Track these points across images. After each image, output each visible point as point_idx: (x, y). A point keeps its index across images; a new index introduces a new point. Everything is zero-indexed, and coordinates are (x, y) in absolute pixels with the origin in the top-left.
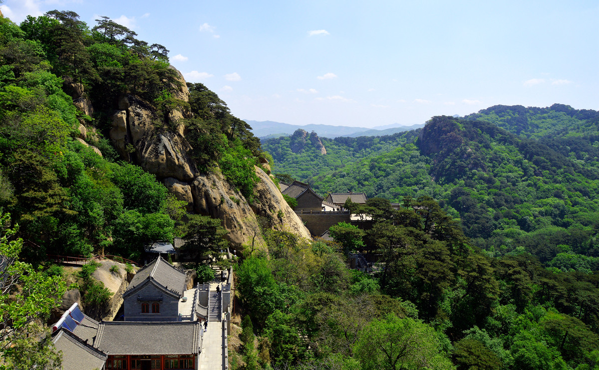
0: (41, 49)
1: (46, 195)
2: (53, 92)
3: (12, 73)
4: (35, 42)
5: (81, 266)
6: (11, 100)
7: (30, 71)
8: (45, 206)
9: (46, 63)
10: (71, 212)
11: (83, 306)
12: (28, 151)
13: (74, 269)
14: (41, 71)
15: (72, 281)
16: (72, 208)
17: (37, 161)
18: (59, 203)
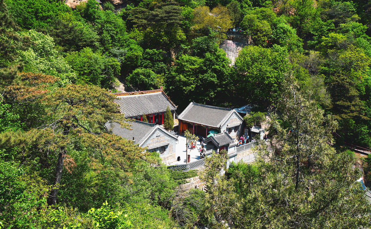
0: (352, 7)
1: (350, 105)
2: (359, 36)
3: (333, 25)
4: (349, 3)
5: (367, 154)
6: (331, 43)
7: (344, 23)
8: (349, 111)
9: (356, 16)
10: (365, 118)
11: (365, 181)
12: (342, 75)
13: (362, 155)
14: (351, 22)
15: (360, 163)
16: (366, 115)
17: (347, 82)
18: (358, 111)
